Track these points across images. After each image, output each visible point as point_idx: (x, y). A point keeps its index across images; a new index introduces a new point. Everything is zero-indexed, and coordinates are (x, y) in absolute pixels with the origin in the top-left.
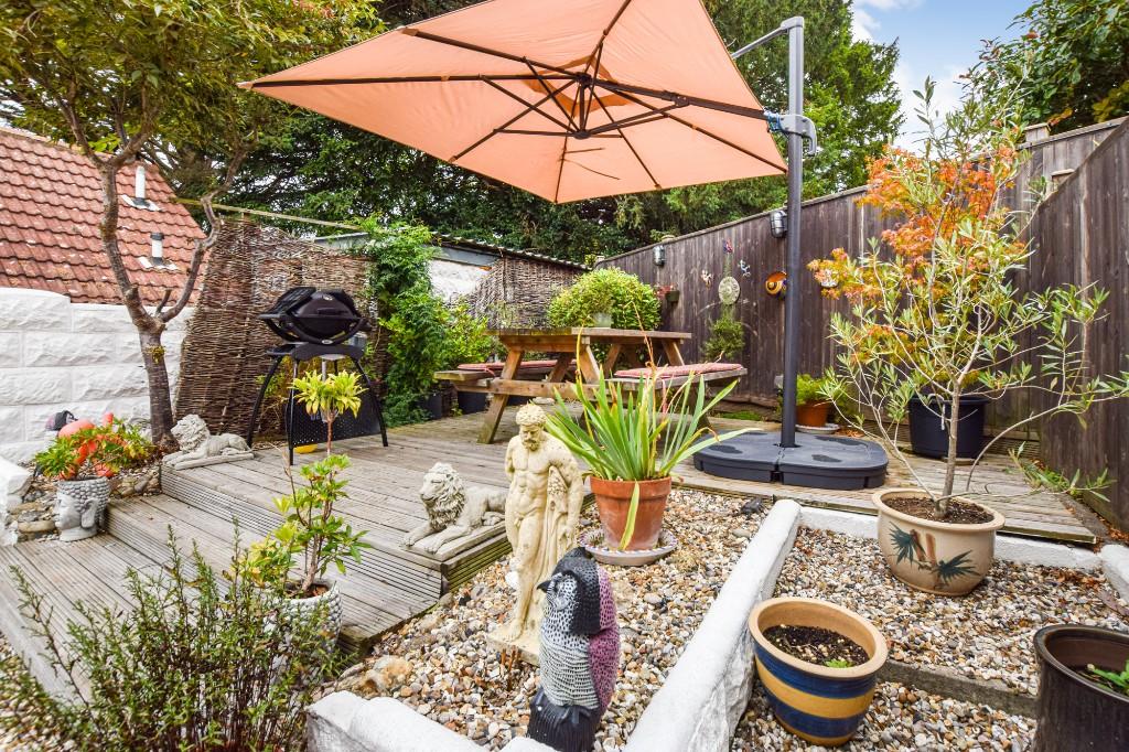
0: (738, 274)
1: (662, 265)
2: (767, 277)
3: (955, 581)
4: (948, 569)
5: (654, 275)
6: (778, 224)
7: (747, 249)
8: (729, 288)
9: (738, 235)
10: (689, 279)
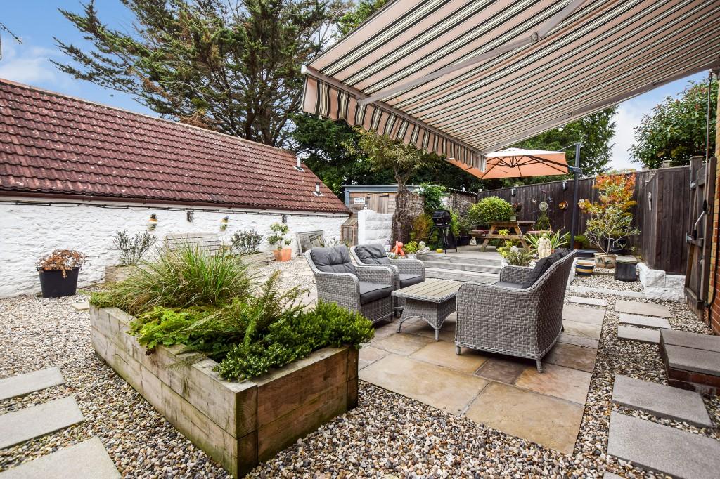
0: (547, 201)
1: (514, 195)
2: (559, 203)
3: (608, 265)
4: (607, 263)
5: (510, 199)
6: (564, 186)
7: (551, 193)
8: (543, 206)
9: (548, 187)
10: (526, 202)
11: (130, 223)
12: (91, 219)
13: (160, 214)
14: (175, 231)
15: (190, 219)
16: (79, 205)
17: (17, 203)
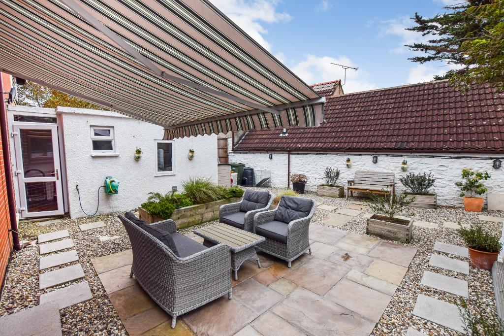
11: (338, 163)
12: (321, 161)
13: (353, 158)
14: (364, 169)
15: (375, 162)
16: (317, 154)
17: (298, 154)
